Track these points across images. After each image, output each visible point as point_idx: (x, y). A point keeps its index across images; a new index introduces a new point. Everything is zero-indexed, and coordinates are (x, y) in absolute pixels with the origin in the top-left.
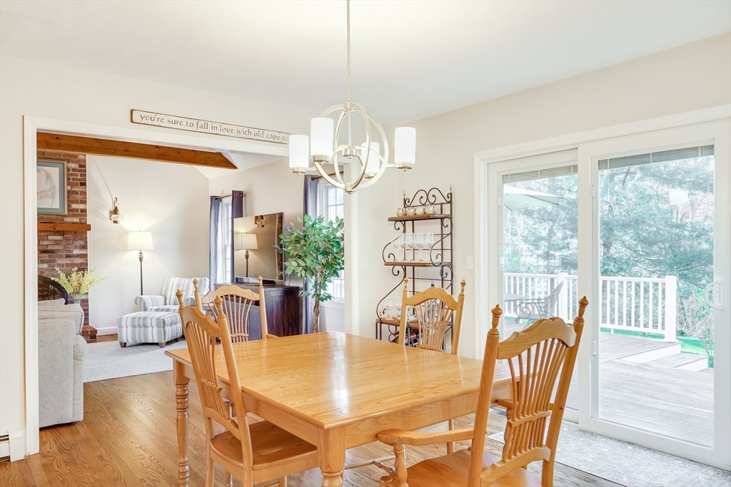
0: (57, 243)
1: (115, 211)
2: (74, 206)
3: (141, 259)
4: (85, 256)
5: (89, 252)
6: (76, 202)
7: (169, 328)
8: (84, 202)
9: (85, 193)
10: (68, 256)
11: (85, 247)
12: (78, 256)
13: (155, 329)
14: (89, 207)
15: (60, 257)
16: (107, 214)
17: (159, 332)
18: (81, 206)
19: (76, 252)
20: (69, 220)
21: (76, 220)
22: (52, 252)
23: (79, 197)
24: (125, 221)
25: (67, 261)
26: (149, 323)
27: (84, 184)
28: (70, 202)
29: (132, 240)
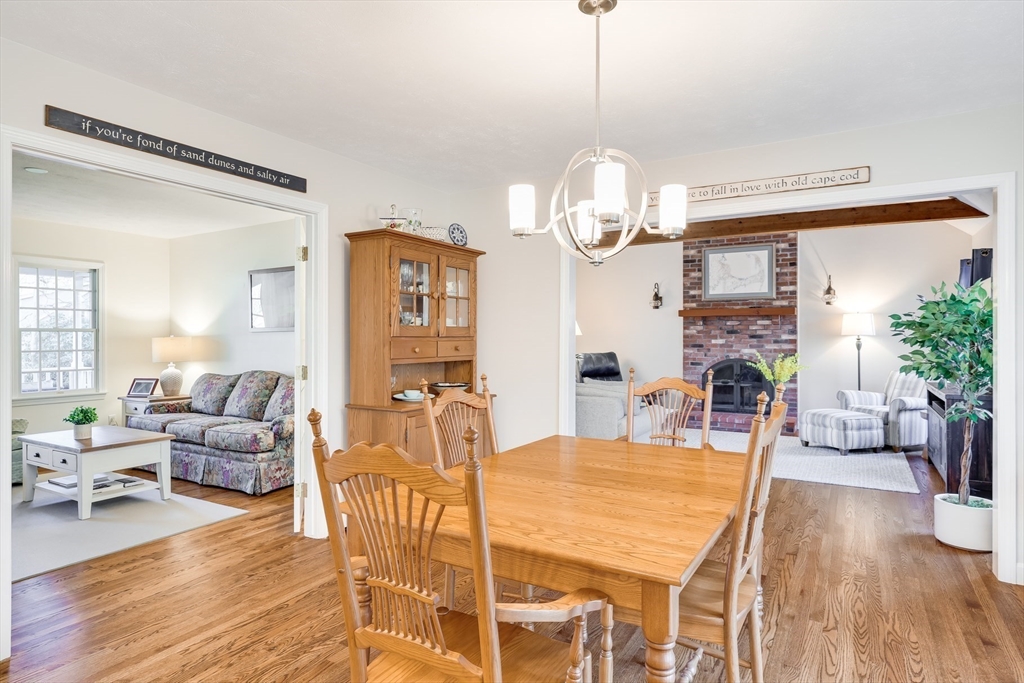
0: (765, 327)
1: (829, 291)
2: (783, 289)
3: (859, 347)
4: (794, 342)
5: (799, 337)
6: (785, 284)
7: (855, 433)
8: (794, 283)
9: (795, 274)
10: (776, 342)
11: (794, 332)
12: (786, 341)
13: (835, 431)
14: (799, 288)
15: (768, 342)
16: (821, 293)
17: (839, 436)
18: (791, 288)
19: (785, 337)
20: (777, 303)
21: (785, 303)
22: (760, 337)
23: (788, 278)
24: (840, 301)
25: (775, 347)
26: (827, 423)
27: (794, 264)
28: (779, 284)
29: (847, 324)
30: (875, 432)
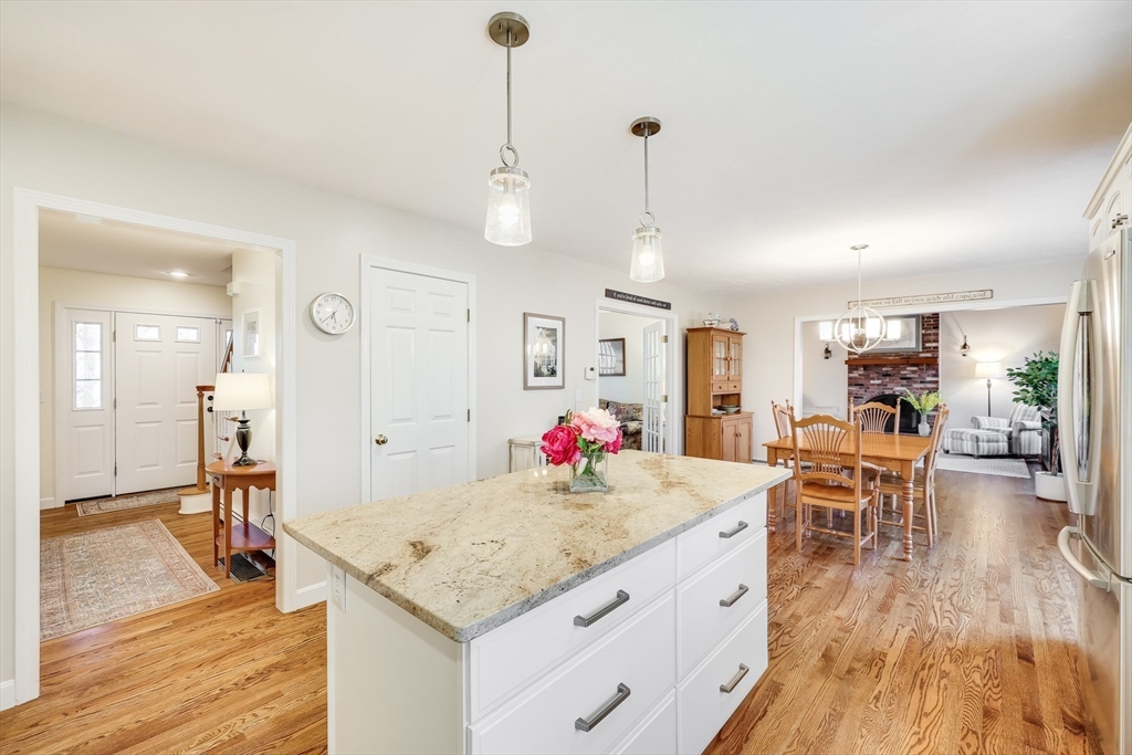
0: (914, 372)
1: (965, 346)
2: (928, 345)
3: (989, 386)
4: (937, 382)
5: (940, 379)
6: (930, 342)
7: (986, 444)
8: (937, 341)
9: (937, 334)
10: (922, 382)
11: (936, 375)
12: (930, 382)
13: (970, 443)
14: (940, 344)
15: (916, 382)
16: (958, 348)
17: (972, 446)
18: (934, 345)
19: (929, 379)
20: (923, 355)
21: (929, 355)
22: (910, 378)
23: (932, 338)
24: (973, 354)
25: (922, 386)
26: (964, 437)
27: (937, 327)
28: (924, 342)
29: (979, 369)
30: (1001, 444)
